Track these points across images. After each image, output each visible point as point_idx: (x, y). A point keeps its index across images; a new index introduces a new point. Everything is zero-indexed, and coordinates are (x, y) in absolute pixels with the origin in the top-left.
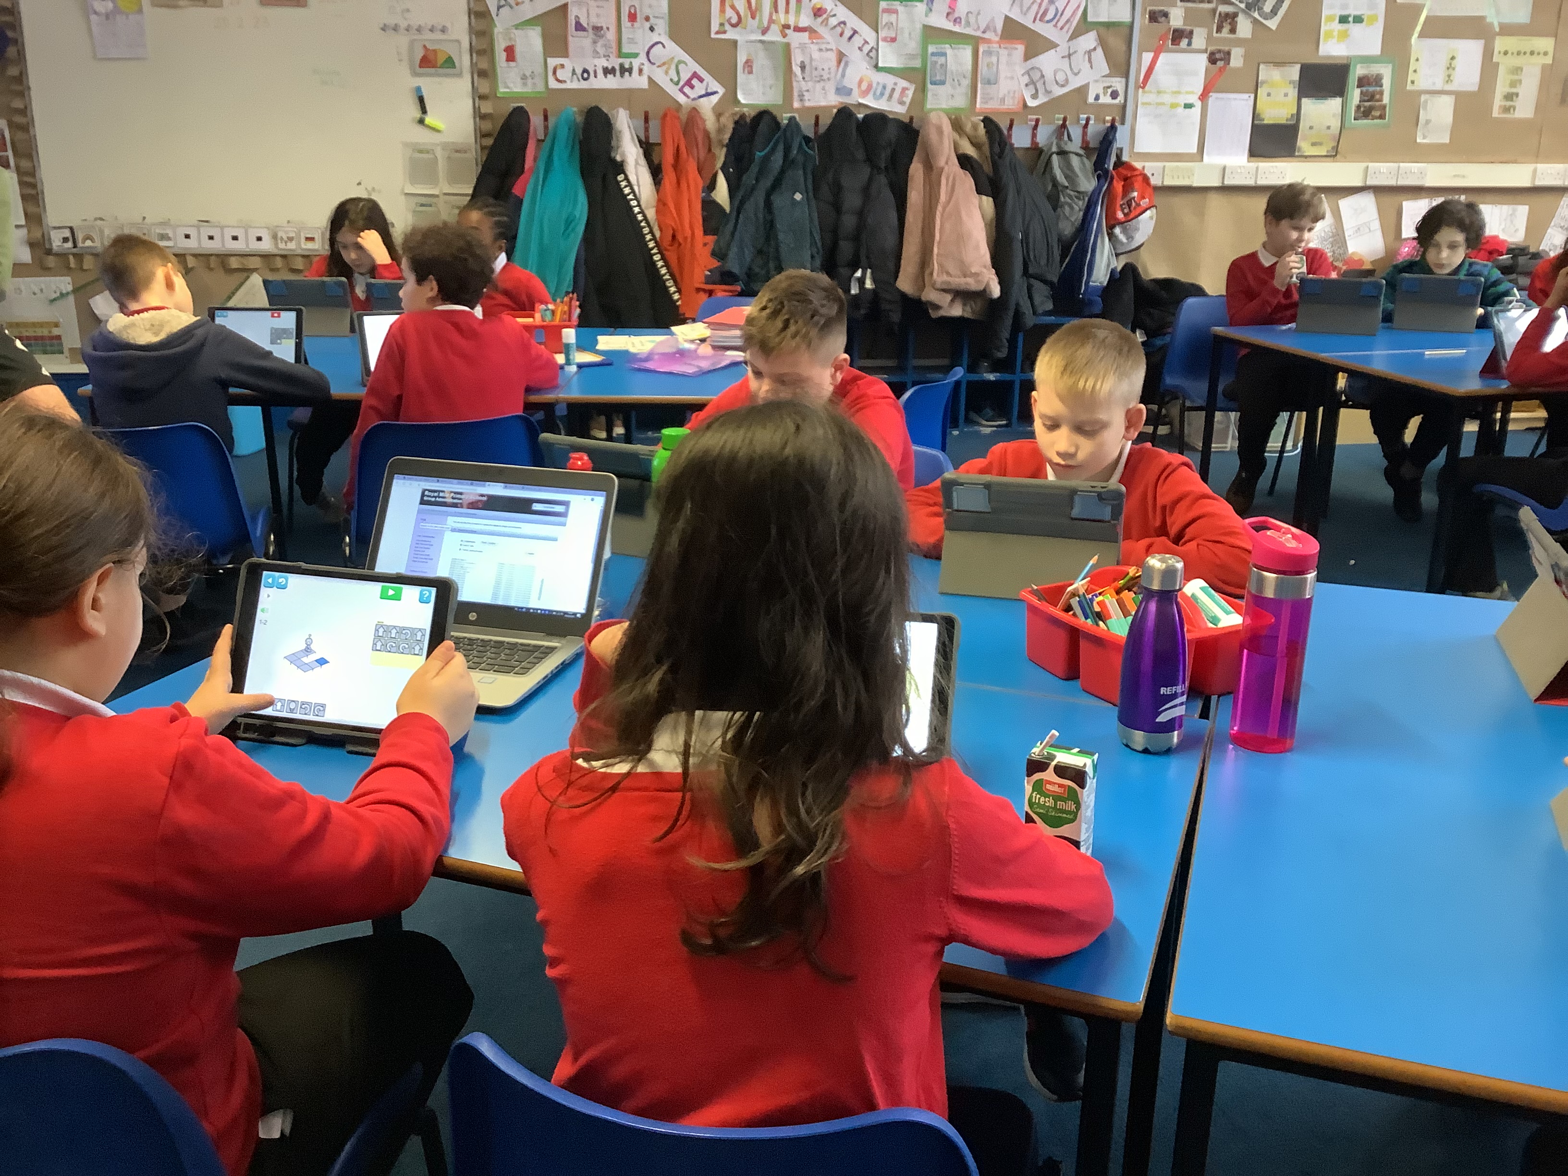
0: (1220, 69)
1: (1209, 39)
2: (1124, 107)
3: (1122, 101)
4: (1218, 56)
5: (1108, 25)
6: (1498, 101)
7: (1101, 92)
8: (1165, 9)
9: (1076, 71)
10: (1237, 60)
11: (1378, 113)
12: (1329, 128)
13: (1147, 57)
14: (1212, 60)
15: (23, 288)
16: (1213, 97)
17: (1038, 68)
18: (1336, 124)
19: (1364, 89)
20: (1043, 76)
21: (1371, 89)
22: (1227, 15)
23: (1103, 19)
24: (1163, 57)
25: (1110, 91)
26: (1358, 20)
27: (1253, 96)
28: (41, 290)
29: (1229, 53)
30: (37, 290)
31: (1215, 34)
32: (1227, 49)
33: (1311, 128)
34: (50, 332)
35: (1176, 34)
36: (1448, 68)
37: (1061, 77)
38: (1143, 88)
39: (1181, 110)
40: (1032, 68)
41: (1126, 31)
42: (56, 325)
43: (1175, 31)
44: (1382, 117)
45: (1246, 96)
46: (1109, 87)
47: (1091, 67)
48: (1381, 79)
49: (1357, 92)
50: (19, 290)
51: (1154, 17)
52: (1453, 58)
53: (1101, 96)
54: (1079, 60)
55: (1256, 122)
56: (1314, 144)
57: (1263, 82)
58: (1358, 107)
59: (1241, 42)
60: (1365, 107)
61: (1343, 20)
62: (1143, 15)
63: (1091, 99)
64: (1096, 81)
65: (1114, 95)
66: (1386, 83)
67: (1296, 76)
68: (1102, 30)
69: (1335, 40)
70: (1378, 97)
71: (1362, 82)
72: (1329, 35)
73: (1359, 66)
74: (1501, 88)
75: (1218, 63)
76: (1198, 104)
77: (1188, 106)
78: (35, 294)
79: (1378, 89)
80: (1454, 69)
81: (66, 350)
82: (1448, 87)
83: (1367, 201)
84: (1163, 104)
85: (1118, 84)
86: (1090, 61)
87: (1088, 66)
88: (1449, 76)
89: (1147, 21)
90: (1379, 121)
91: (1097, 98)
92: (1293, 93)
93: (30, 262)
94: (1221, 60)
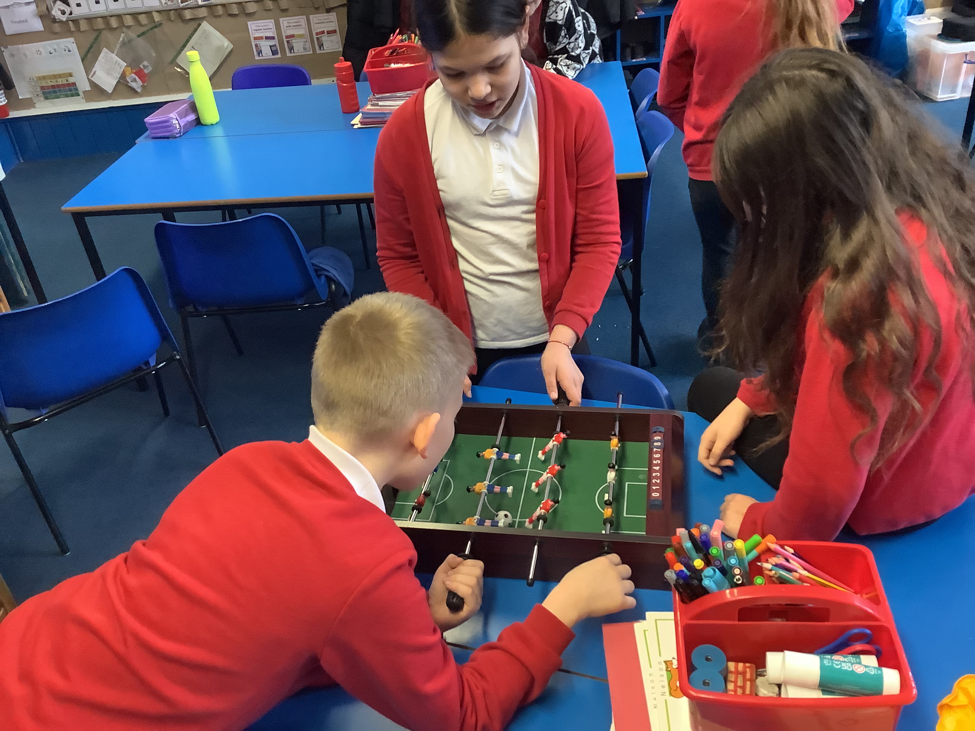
15: (41, 50)
28: (55, 50)
30: (52, 51)
34: (67, 81)
42: (71, 75)
50: (39, 52)
78: (51, 53)
81: (81, 93)
93: (43, 29)
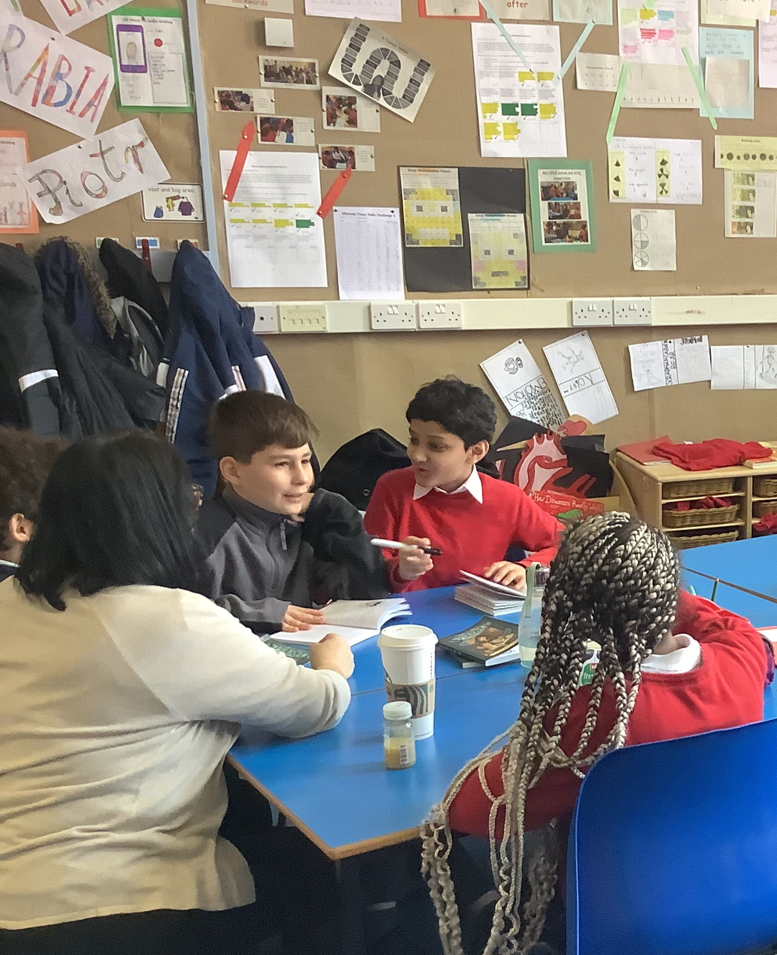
0: (343, 173)
1: (318, 131)
2: (204, 224)
3: (201, 218)
4: (335, 156)
5: (157, 111)
6: (731, 218)
7: (163, 205)
8: (245, 91)
9: (117, 175)
10: (365, 161)
11: (577, 234)
12: (511, 252)
13: (228, 157)
14: (328, 160)
16: (339, 213)
17: (54, 172)
18: (520, 248)
19: (553, 202)
20: (65, 183)
21: (562, 202)
22: (339, 100)
23: (147, 101)
24: (252, 158)
25: (177, 203)
26: (529, 110)
27: (397, 211)
29: (351, 153)
31: (326, 127)
32: (347, 146)
33: (487, 252)
35: (267, 125)
36: (660, 176)
37: (93, 184)
38: (230, 199)
39: (292, 229)
40: (44, 172)
41: (187, 119)
43: (264, 121)
44: (583, 237)
45: (387, 211)
46: (174, 198)
47: (141, 170)
48: (574, 188)
49: (544, 205)
51: (227, 101)
52: (664, 163)
53: (165, 210)
54: (120, 160)
55: (407, 246)
56: (495, 274)
57: (409, 192)
58: (549, 225)
59: (367, 138)
60: (558, 225)
61: (509, 109)
62: (210, 98)
63: (149, 215)
64: (153, 190)
65: (186, 208)
66: (582, 193)
67: (455, 185)
68: (149, 117)
69: (501, 137)
70: (573, 212)
71: (548, 192)
72: (492, 129)
73: (540, 172)
74: (732, 201)
75: (338, 165)
76: (319, 221)
77: (303, 224)
79: (572, 201)
80: (667, 176)
82: (663, 200)
83: (581, 346)
84: (264, 221)
85: (189, 193)
86: (137, 161)
87: (135, 167)
88: (663, 185)
89: (218, 106)
90: (579, 243)
91: (159, 212)
92: (454, 207)
94: (342, 161)
